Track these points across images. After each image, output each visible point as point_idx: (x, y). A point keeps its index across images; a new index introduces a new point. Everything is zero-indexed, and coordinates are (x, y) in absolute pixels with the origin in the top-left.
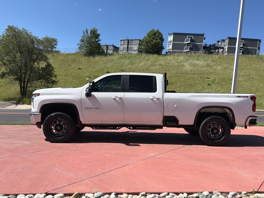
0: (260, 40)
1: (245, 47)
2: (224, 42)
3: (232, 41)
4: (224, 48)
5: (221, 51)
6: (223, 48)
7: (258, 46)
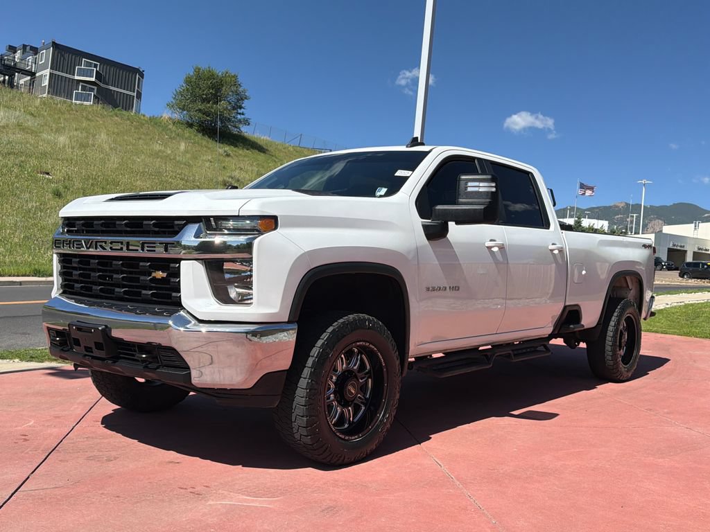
0: (141, 70)
1: (102, 85)
2: (36, 54)
3: (62, 55)
4: (37, 75)
5: (22, 82)
6: (32, 74)
7: (138, 87)
